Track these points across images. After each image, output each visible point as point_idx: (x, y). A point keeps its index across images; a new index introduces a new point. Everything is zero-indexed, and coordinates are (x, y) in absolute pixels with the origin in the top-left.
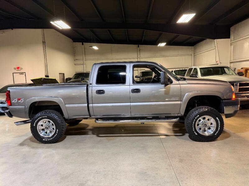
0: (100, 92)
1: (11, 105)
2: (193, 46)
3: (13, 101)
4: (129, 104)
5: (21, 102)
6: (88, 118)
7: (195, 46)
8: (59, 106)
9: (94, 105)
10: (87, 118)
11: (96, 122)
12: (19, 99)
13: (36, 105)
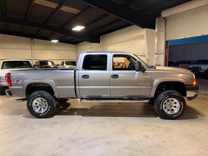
0: (86, 76)
1: (11, 86)
2: (75, 44)
3: (13, 82)
4: (109, 87)
5: (20, 83)
6: (75, 98)
7: (76, 45)
8: (51, 87)
9: (80, 87)
10: (73, 98)
11: (81, 101)
12: (18, 81)
13: (32, 86)
